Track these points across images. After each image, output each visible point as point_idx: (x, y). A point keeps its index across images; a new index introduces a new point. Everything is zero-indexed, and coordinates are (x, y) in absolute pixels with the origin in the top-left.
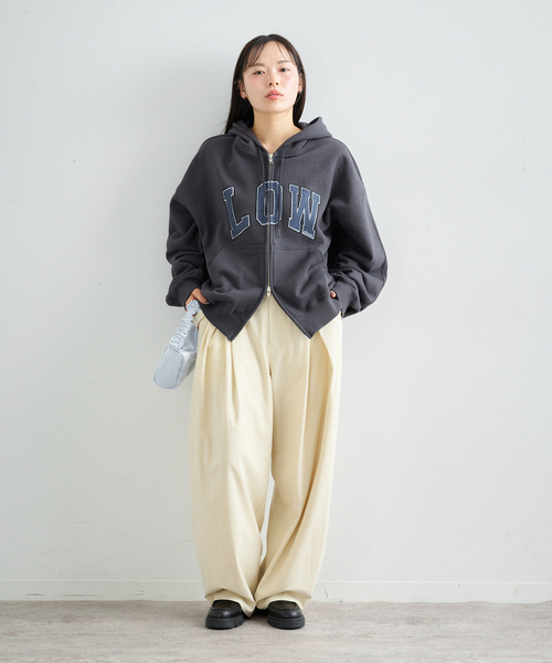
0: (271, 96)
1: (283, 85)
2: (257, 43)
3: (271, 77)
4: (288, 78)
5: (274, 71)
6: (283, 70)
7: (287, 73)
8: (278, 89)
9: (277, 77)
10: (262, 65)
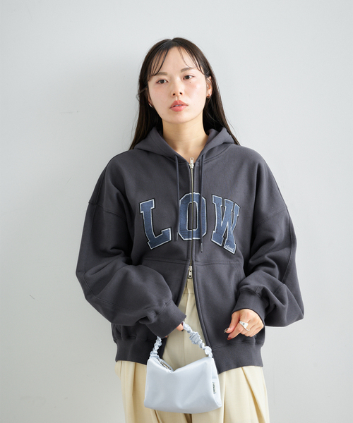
0: (176, 107)
1: (188, 93)
2: (161, 49)
3: (175, 87)
4: (193, 86)
5: (178, 79)
6: (187, 77)
7: (192, 80)
8: (183, 99)
9: (181, 86)
10: (165, 74)
